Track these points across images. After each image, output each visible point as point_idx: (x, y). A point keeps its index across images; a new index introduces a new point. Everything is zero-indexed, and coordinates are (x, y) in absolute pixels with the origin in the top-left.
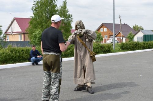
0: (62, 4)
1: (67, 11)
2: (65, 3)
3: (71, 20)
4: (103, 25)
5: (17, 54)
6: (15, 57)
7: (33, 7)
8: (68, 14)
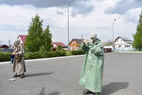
0: (46, 28)
1: (49, 32)
2: (48, 27)
3: (52, 37)
4: (73, 40)
5: (3, 57)
6: (2, 59)
7: (28, 29)
8: (49, 33)
